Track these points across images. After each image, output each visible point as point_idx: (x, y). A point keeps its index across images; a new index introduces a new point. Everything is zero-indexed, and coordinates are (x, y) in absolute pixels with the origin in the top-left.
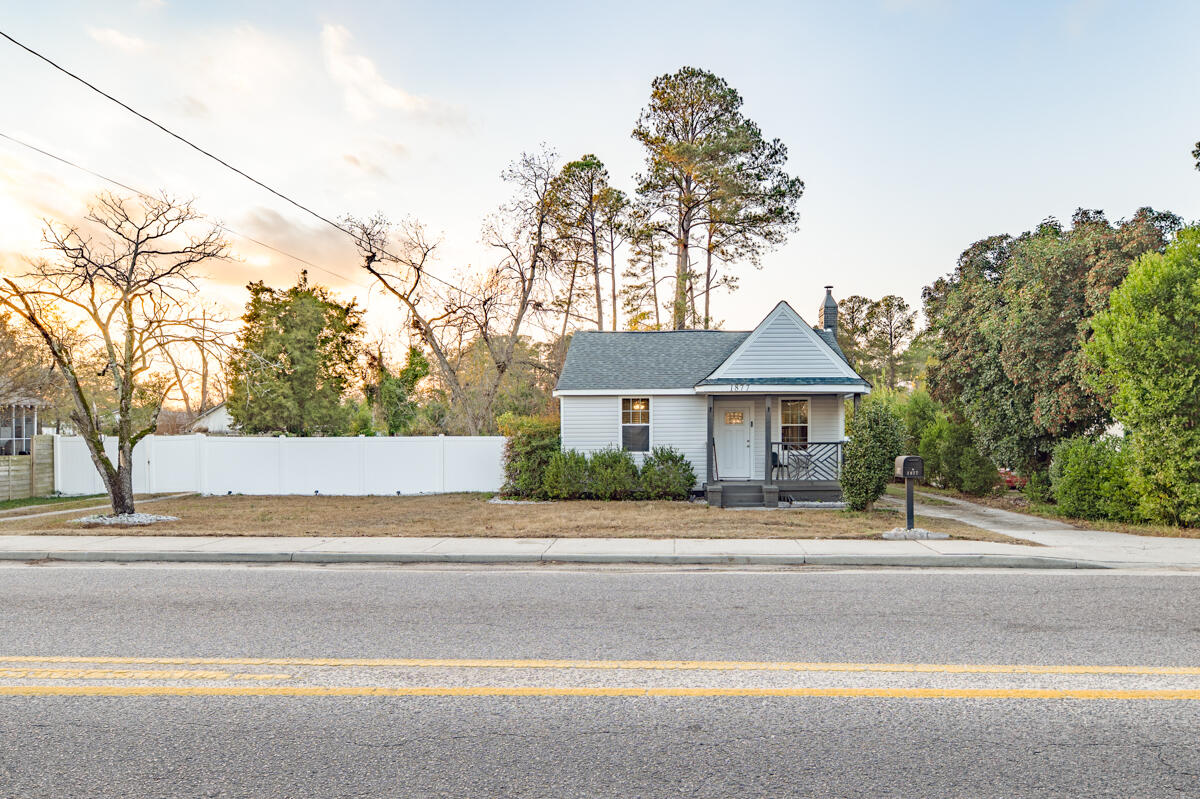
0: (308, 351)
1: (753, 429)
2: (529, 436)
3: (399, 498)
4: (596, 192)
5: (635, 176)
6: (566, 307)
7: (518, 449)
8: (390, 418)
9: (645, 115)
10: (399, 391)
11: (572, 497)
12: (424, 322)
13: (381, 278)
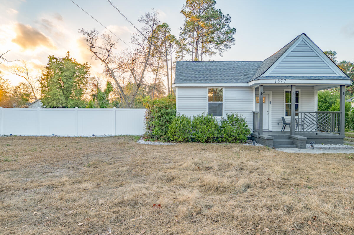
0: (69, 80)
1: (270, 105)
2: (159, 108)
3: (94, 138)
4: (166, 35)
5: (180, 28)
6: (156, 72)
7: (154, 114)
8: (101, 105)
9: (184, 6)
10: (103, 96)
11: (185, 141)
12: (111, 70)
13: (95, 54)
